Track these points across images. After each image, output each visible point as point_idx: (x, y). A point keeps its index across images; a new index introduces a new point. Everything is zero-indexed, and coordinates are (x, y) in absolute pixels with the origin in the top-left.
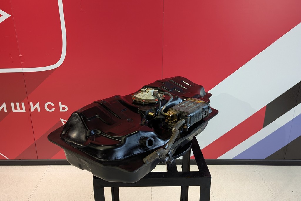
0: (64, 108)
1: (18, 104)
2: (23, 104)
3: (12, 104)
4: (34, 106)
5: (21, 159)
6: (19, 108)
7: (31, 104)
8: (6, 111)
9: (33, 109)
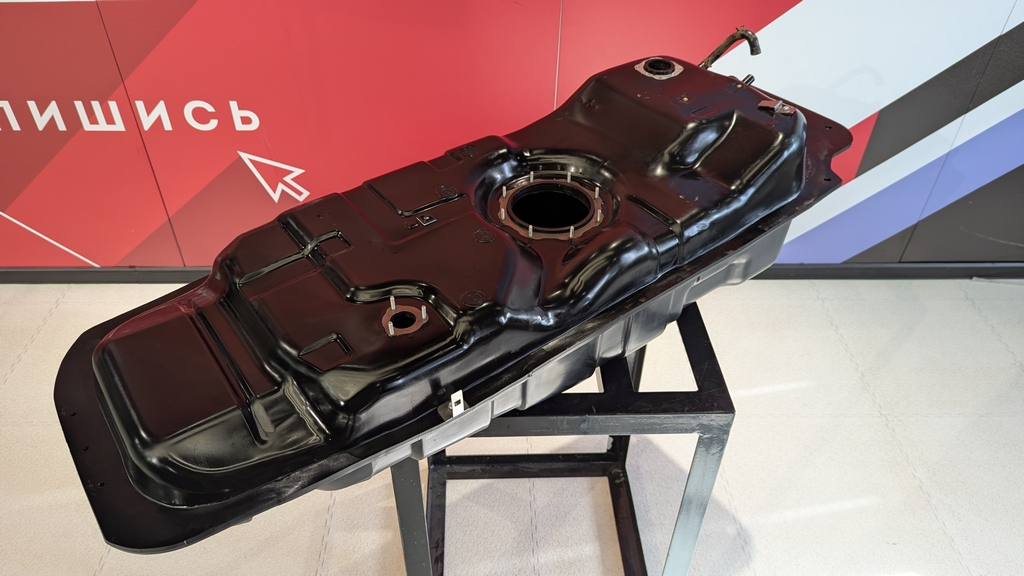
0: (246, 121)
1: (96, 105)
2: (113, 105)
3: (79, 105)
4: (149, 112)
5: (134, 267)
6: (103, 120)
7: (140, 105)
8: (62, 127)
9: (147, 122)
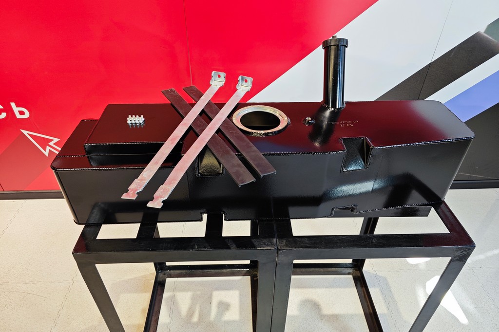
0: (22, 113)
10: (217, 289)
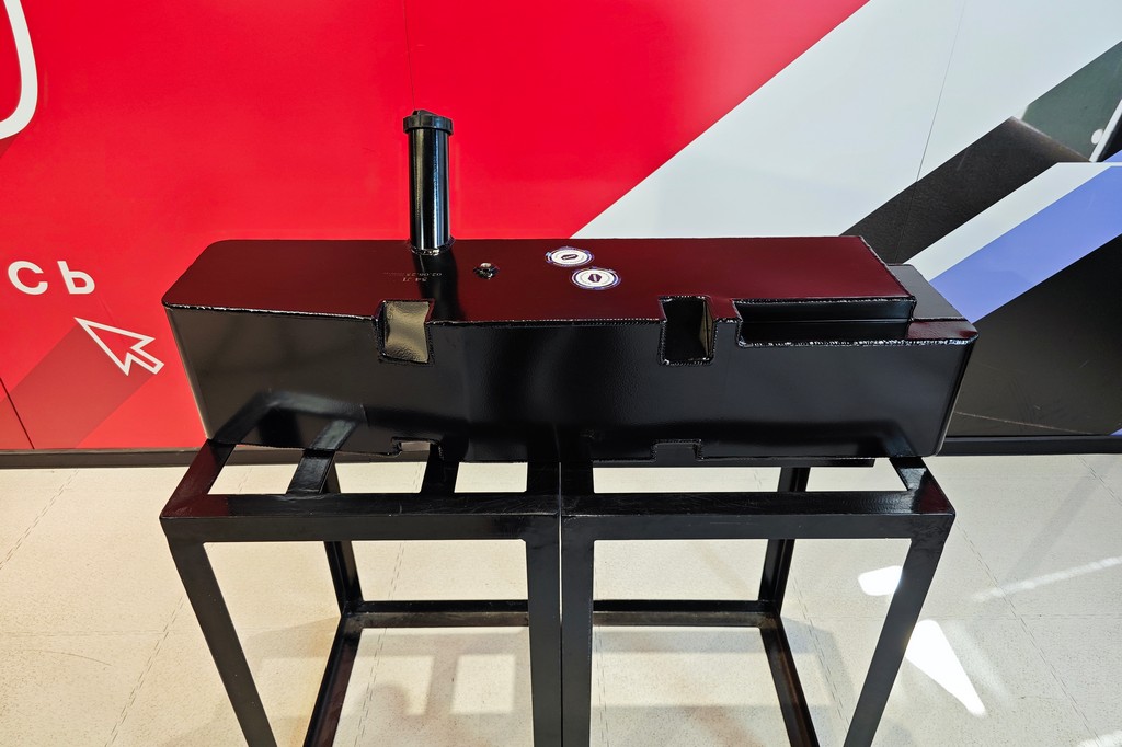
0: (79, 283)
10: (469, 652)
